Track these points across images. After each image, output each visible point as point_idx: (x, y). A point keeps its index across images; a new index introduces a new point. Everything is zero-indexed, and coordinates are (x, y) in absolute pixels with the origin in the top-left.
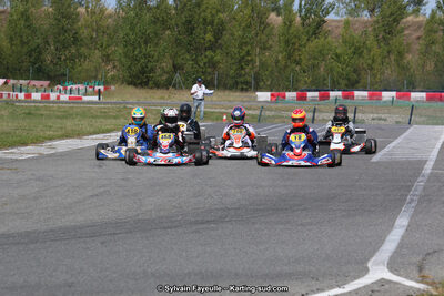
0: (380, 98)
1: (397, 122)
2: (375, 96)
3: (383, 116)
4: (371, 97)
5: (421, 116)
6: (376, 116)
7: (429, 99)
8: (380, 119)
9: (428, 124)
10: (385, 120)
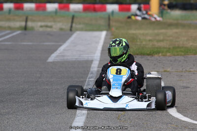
0: (45, 9)
1: (61, 29)
2: (41, 7)
3: (49, 24)
4: (37, 8)
5: (80, 24)
6: (43, 24)
7: (85, 9)
8: (47, 26)
9: (86, 30)
10: (51, 27)
